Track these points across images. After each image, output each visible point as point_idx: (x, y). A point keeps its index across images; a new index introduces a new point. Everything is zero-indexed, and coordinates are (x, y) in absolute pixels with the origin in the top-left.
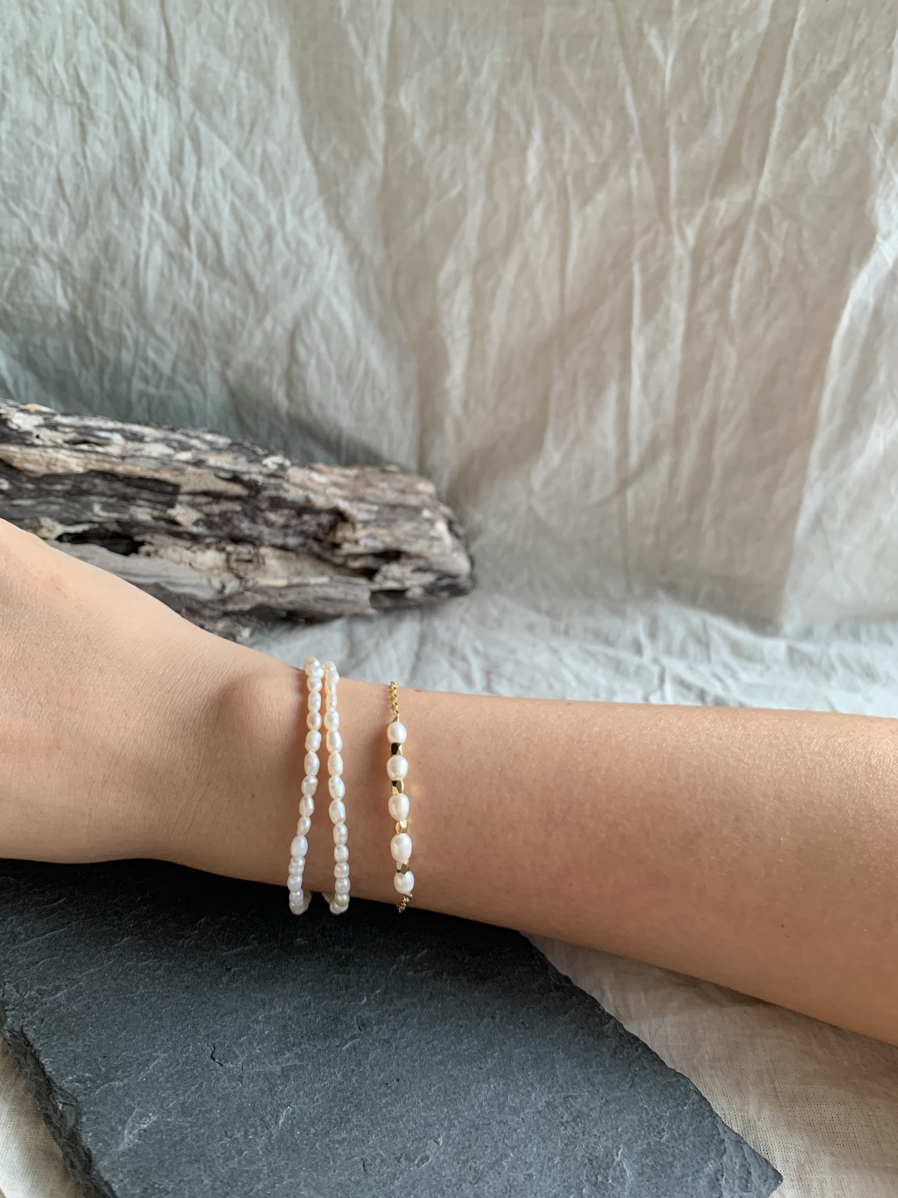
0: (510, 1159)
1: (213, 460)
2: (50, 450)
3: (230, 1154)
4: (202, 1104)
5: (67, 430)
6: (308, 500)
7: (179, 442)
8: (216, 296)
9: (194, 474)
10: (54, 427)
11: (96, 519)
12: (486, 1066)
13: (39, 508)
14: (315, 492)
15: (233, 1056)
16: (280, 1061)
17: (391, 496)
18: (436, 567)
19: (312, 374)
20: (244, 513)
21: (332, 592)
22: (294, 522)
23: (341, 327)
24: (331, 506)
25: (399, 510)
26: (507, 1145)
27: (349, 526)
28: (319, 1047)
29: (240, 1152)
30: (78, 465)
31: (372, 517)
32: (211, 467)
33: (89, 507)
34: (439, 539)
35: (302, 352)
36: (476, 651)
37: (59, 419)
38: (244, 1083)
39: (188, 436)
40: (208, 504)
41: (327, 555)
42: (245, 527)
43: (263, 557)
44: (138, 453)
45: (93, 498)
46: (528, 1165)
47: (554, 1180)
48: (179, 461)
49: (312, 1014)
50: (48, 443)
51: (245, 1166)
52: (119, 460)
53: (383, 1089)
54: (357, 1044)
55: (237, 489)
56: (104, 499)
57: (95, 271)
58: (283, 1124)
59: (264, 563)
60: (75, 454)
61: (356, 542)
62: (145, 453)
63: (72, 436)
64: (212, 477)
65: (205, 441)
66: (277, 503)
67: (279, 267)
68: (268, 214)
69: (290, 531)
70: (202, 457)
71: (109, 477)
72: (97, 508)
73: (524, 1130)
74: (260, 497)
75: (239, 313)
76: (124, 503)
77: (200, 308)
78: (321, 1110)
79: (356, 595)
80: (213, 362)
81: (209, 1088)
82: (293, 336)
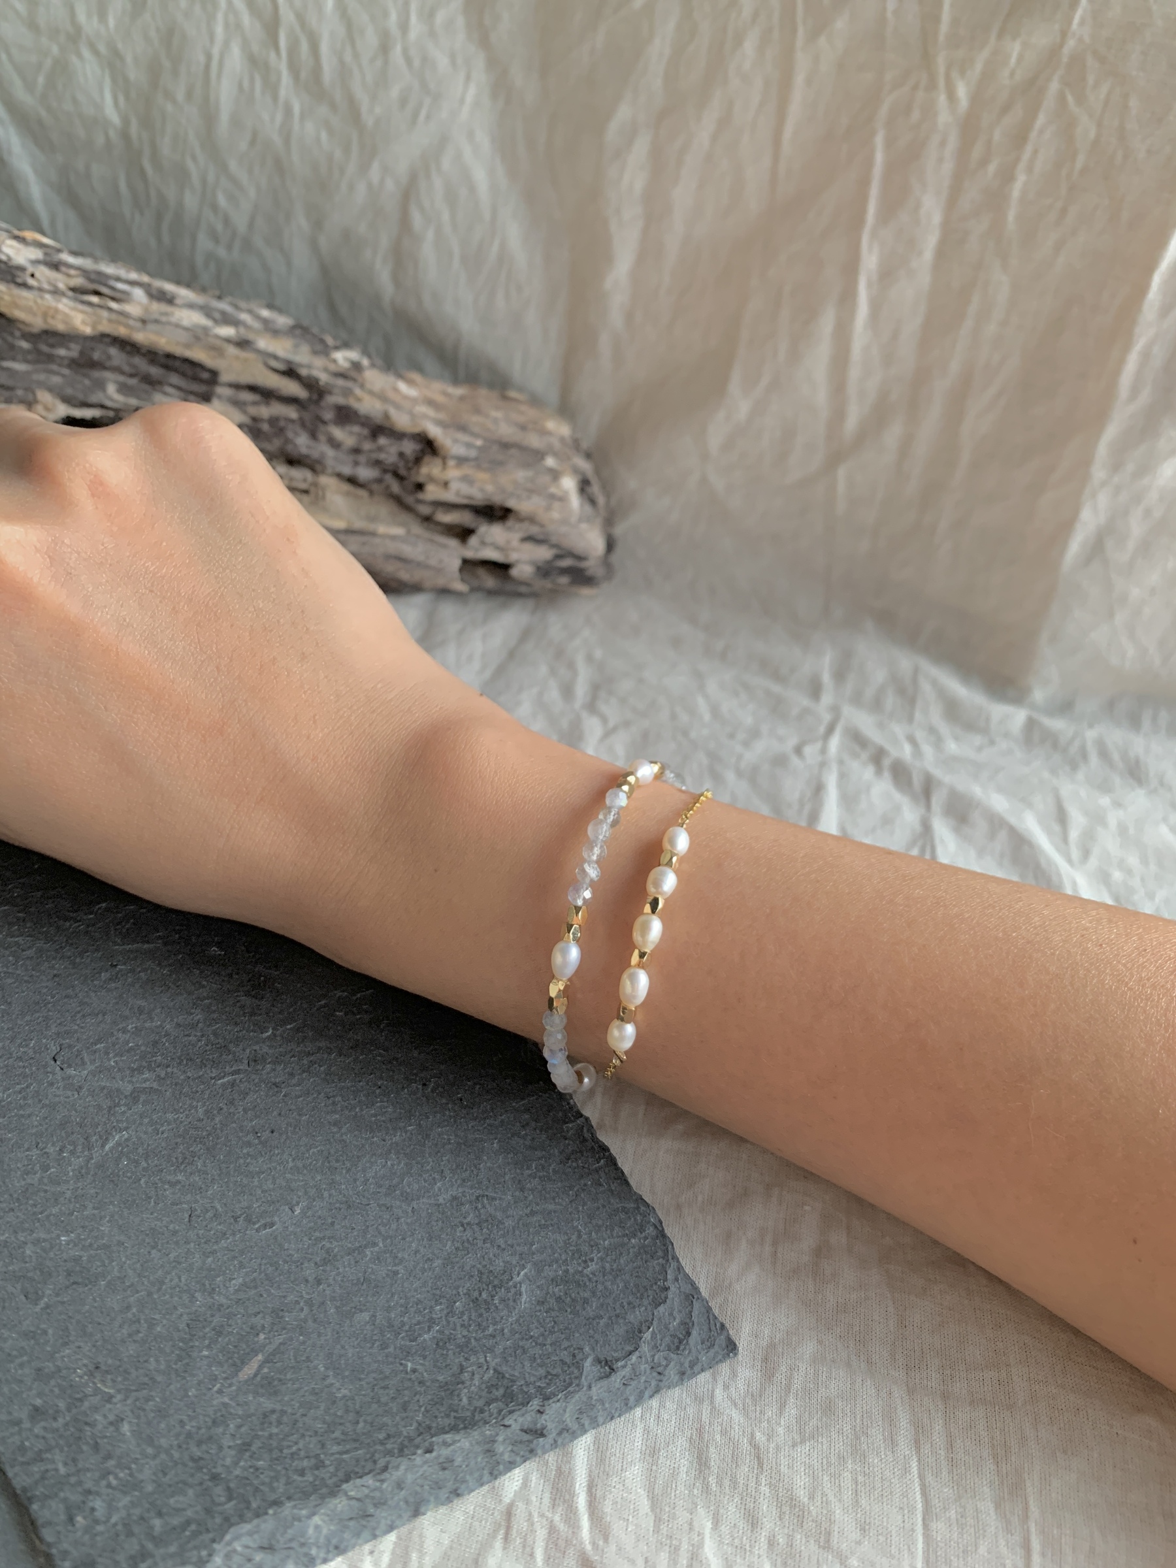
0: (376, 1249)
1: (264, 343)
2: (48, 296)
3: (32, 1169)
4: (21, 1107)
5: (72, 272)
6: (387, 416)
7: (223, 313)
8: (310, 127)
9: (237, 358)
10: (56, 266)
11: (109, 403)
12: (392, 1139)
13: (35, 377)
14: (398, 407)
15: (80, 1062)
16: (134, 1080)
17: (506, 431)
18: (554, 540)
19: (428, 251)
20: (303, 425)
21: (407, 550)
22: (367, 446)
23: (472, 189)
24: (416, 430)
25: (513, 451)
26: (380, 1233)
27: (438, 462)
28: (189, 1074)
29: (45, 1168)
30: (83, 322)
31: (473, 453)
32: (259, 352)
33: (101, 385)
34: (563, 499)
35: (417, 219)
36: (590, 658)
37: (66, 257)
38: (81, 1094)
39: (236, 307)
40: (255, 403)
41: (409, 500)
42: (302, 443)
43: (324, 489)
44: (164, 319)
45: (107, 375)
46: (397, 1261)
47: (425, 1284)
48: (217, 337)
49: (195, 1036)
50: (46, 286)
51: (46, 1185)
52: (139, 325)
53: (250, 1137)
54: (238, 1081)
55: (292, 388)
56: (121, 378)
57: (154, 71)
58: (112, 1149)
59: (324, 498)
60: (81, 307)
61: (446, 484)
62: (173, 319)
63: (79, 281)
64: (261, 366)
65: (258, 317)
66: (345, 415)
67: (395, 92)
68: (386, 14)
69: (362, 458)
70: (251, 336)
71: (128, 348)
72: (111, 389)
73: (409, 1221)
74: (323, 404)
75: (338, 154)
76: (147, 387)
77: (287, 141)
78: (163, 1144)
79: (441, 561)
80: (301, 221)
81: (37, 1092)
82: (408, 194)
